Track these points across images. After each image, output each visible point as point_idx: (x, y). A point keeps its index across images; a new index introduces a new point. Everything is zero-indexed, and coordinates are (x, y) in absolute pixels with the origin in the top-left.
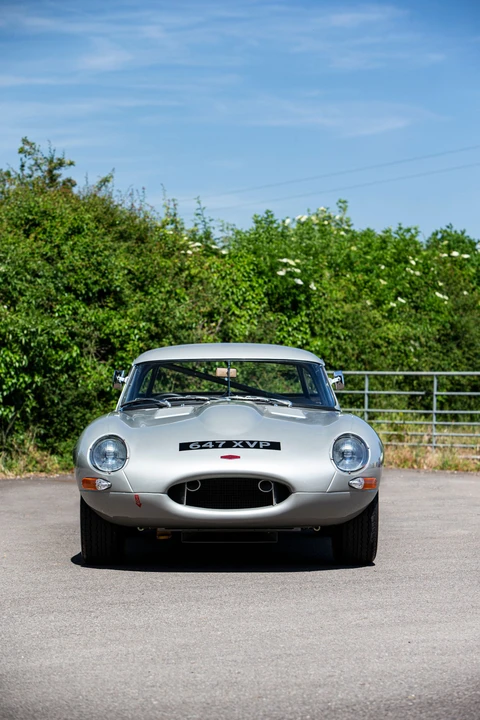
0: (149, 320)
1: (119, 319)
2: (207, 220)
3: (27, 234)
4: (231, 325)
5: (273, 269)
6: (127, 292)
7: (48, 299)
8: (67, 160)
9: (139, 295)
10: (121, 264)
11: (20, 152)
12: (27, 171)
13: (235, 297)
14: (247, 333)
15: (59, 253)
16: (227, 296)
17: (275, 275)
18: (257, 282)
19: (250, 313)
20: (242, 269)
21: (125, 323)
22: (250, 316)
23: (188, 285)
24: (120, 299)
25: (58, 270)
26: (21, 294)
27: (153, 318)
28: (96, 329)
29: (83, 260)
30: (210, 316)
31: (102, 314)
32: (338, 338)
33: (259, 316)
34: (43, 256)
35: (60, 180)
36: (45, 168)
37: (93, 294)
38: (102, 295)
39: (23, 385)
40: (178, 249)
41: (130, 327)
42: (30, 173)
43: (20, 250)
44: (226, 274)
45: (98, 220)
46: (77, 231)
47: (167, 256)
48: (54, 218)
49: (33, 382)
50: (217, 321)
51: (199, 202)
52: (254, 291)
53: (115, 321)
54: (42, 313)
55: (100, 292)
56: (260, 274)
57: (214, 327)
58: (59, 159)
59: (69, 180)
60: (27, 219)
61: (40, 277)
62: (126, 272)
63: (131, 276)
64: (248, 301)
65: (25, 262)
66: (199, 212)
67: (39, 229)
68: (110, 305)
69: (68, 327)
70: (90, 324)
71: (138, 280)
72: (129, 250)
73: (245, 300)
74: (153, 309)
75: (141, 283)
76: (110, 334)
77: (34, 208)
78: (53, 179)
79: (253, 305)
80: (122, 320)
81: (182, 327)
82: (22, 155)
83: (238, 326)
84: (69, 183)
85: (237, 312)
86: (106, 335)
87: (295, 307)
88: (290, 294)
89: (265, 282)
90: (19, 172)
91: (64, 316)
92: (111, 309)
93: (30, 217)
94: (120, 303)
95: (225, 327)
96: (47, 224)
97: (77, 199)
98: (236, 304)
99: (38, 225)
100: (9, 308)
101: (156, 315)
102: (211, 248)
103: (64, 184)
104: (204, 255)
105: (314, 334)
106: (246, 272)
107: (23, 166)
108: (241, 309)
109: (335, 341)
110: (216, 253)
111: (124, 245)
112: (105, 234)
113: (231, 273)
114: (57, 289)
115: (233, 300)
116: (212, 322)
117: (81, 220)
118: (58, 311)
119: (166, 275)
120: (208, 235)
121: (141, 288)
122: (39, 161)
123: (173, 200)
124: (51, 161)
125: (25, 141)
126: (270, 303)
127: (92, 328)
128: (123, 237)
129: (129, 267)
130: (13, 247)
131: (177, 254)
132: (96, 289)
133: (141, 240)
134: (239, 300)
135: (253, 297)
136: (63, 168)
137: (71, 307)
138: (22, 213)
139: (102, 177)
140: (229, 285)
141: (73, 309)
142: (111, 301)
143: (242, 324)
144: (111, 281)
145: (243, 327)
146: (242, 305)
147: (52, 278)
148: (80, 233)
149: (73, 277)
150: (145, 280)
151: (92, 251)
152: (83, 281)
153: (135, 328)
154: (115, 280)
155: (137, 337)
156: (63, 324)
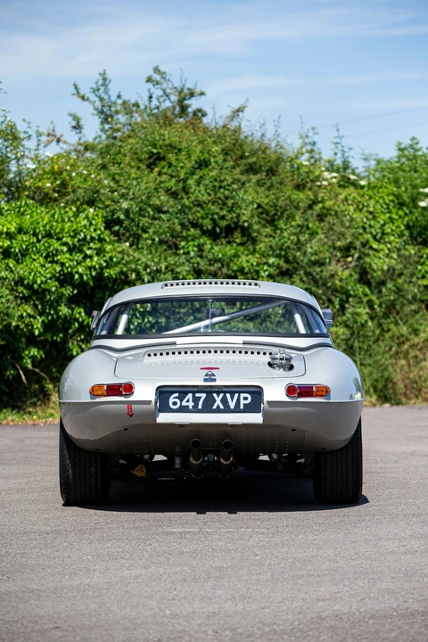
0: (279, 256)
1: (247, 255)
2: (346, 149)
3: (150, 167)
4: (368, 260)
5: (414, 200)
6: (256, 227)
7: (172, 236)
8: (198, 90)
9: (268, 230)
10: (250, 197)
11: (148, 81)
12: (155, 103)
13: (373, 230)
14: (385, 268)
15: (184, 189)
16: (364, 229)
17: (416, 206)
18: (397, 214)
19: (389, 246)
20: (381, 201)
21: (254, 260)
22: (389, 249)
23: (321, 218)
24: (249, 235)
25: (184, 205)
26: (145, 231)
27: (283, 253)
28: (223, 266)
29: (209, 194)
30: (347, 250)
31: (230, 251)
33: (399, 250)
34: (167, 190)
35: (190, 110)
36: (174, 98)
37: (221, 229)
38: (229, 231)
39: (148, 325)
40: (312, 181)
41: (258, 265)
42: (157, 103)
43: (143, 186)
44: (364, 206)
45: (225, 152)
46: (203, 164)
47: (299, 187)
48: (180, 150)
49: (157, 323)
50: (353, 256)
51: (338, 130)
52: (393, 223)
53: (244, 258)
54: (166, 250)
55: (228, 227)
56: (401, 205)
57: (351, 262)
58: (189, 89)
59: (200, 110)
60: (152, 153)
61: (164, 212)
62: (255, 206)
63: (260, 210)
64: (387, 234)
65: (149, 198)
66: (338, 140)
67: (163, 163)
68: (238, 241)
69: (194, 263)
70: (217, 260)
71: (267, 214)
72: (259, 183)
73: (383, 234)
74: (283, 245)
75: (271, 217)
77: (158, 141)
78: (184, 109)
79: (392, 238)
80: (250, 256)
81: (315, 263)
82: (150, 85)
83: (376, 261)
84: (200, 113)
85: (375, 245)
86: (233, 271)
89: (406, 214)
90: (147, 103)
91: (188, 253)
92: (238, 245)
93: (155, 151)
94: (249, 238)
95: (361, 261)
96: (171, 157)
97: (206, 130)
98: (374, 237)
99: (163, 159)
100: (131, 245)
101: (285, 250)
102: (349, 179)
103: (195, 114)
104: (340, 186)
106: (386, 204)
107: (151, 97)
108: (379, 242)
110: (354, 184)
111: (254, 178)
112: (234, 167)
113: (368, 206)
114: (182, 225)
115: (371, 233)
116: (348, 256)
117: (208, 153)
118: (183, 247)
119: (297, 208)
120: (346, 166)
121: (272, 222)
122: (168, 91)
123: (313, 129)
124: (182, 91)
125: (157, 70)
126: (411, 235)
127: (219, 265)
128: (252, 169)
129: (258, 201)
130: (135, 183)
131: (309, 185)
132: (223, 223)
133: (272, 172)
134: (377, 234)
135: (392, 230)
136: (193, 99)
137: (196, 244)
138: (146, 146)
139: (236, 107)
140: (367, 217)
141: (199, 245)
142: (238, 237)
143: (380, 258)
144: (238, 216)
145: (381, 261)
146: (381, 238)
147: (177, 214)
148: (207, 166)
149: (199, 212)
150: (275, 214)
151: (219, 185)
152: (210, 217)
153: (264, 264)
154: (243, 214)
155: (267, 273)
156: (188, 261)
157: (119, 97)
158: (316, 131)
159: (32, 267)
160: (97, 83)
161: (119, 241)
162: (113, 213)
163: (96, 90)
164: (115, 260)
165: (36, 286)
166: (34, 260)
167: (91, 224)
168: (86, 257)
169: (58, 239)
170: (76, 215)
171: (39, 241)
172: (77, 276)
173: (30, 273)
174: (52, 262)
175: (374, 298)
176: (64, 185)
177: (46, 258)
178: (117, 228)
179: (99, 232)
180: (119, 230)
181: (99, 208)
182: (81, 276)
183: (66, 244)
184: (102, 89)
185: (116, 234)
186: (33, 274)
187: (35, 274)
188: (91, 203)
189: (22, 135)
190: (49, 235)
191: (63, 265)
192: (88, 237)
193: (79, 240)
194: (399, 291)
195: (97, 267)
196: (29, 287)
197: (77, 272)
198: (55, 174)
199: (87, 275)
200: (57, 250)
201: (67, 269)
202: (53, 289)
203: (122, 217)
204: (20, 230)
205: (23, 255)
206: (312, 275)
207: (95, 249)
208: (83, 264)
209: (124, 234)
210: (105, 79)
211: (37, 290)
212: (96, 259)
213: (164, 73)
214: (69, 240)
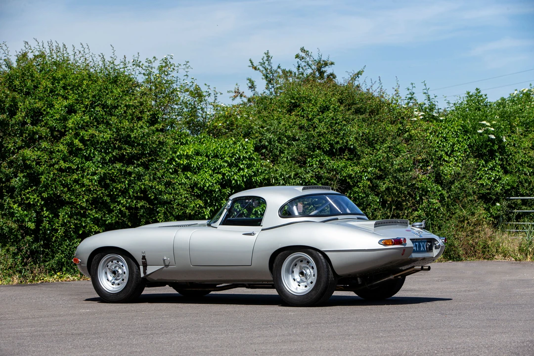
0: (375, 167)
1: (353, 166)
3: (290, 111)
4: (441, 168)
5: (475, 128)
6: (359, 148)
7: (301, 155)
8: (330, 62)
9: (369, 150)
10: (355, 130)
11: (296, 58)
12: (301, 70)
13: (445, 149)
14: (453, 173)
15: (312, 124)
16: (439, 148)
17: (476, 133)
18: (463, 138)
19: (456, 159)
20: (452, 130)
21: (357, 169)
22: (456, 161)
24: (355, 153)
25: (309, 135)
26: (282, 152)
27: (378, 165)
28: (337, 173)
29: (328, 128)
30: (426, 162)
31: (341, 164)
32: (526, 174)
33: (463, 161)
35: (326, 74)
36: (314, 67)
37: (336, 150)
38: (342, 151)
40: (403, 118)
41: (361, 172)
43: (282, 124)
45: (341, 101)
46: (325, 109)
48: (310, 101)
51: (425, 85)
52: (460, 144)
53: (350, 168)
54: (295, 164)
55: (341, 148)
56: (466, 132)
57: (429, 170)
58: (324, 61)
59: (332, 74)
60: (291, 102)
61: (296, 140)
62: (361, 135)
64: (455, 151)
65: (285, 131)
66: (425, 91)
67: (299, 109)
68: (346, 157)
69: (315, 172)
70: (333, 170)
71: (369, 140)
72: (364, 120)
73: (453, 151)
74: (378, 159)
75: (371, 142)
76: (346, 176)
77: (296, 95)
78: (322, 73)
79: (459, 154)
80: (355, 167)
81: (400, 170)
82: (298, 60)
83: (447, 168)
84: (332, 76)
85: (447, 158)
86: (343, 177)
87: (492, 154)
88: (487, 146)
89: (469, 138)
90: (296, 71)
91: (312, 165)
92: (347, 160)
93: (293, 101)
94: (354, 155)
95: (436, 169)
96: (304, 105)
98: (446, 153)
99: (299, 106)
100: (272, 162)
101: (379, 163)
102: (434, 116)
103: (328, 76)
104: (425, 121)
105: (506, 172)
108: (449, 156)
109: (522, 177)
110: (436, 119)
111: (361, 117)
113: (442, 133)
114: (309, 148)
115: (444, 151)
116: (429, 166)
117: (329, 102)
118: (309, 162)
119: (388, 136)
120: (432, 108)
121: (371, 144)
122: (310, 63)
123: (412, 84)
124: (319, 62)
125: (303, 50)
126: (472, 151)
127: (334, 173)
128: (359, 111)
130: (276, 122)
132: (338, 146)
133: (373, 113)
134: (448, 151)
135: (459, 148)
136: (327, 67)
137: (318, 160)
138: (288, 98)
139: (356, 72)
140: (441, 141)
141: (320, 160)
142: (346, 154)
143: (450, 166)
144: (347, 142)
145: (451, 168)
146: (450, 154)
147: (305, 141)
148: (328, 110)
149: (321, 139)
150: (373, 140)
151: (334, 122)
152: (328, 142)
153: (365, 172)
154: (350, 140)
155: (367, 177)
156: (312, 171)
157: (279, 67)
158: (414, 85)
159: (204, 176)
160: (263, 59)
161: (265, 159)
162: (260, 141)
163: (262, 64)
164: (260, 171)
165: (205, 188)
166: (206, 172)
167: (244, 149)
168: (240, 169)
169: (222, 159)
170: (235, 143)
171: (209, 160)
172: (233, 182)
173: (202, 180)
174: (218, 173)
175: (444, 192)
176: (232, 124)
177: (213, 171)
178: (264, 151)
179: (249, 154)
180: (265, 152)
181: (252, 138)
182: (236, 181)
183: (226, 162)
184: (267, 62)
185: (262, 154)
186: (204, 180)
187: (205, 180)
188: (247, 135)
189: (205, 94)
190: (216, 156)
191: (224, 174)
192: (242, 157)
193: (235, 159)
194: (462, 188)
195: (247, 175)
196: (201, 189)
197: (234, 179)
198: (226, 118)
199: (240, 181)
200: (221, 166)
201: (227, 177)
202: (217, 190)
203: (266, 144)
204: (198, 153)
205: (199, 169)
206: (398, 178)
207: (246, 164)
208: (238, 174)
209: (268, 155)
210: (268, 57)
211: (206, 190)
212: (246, 170)
213: (308, 51)
214: (228, 159)
